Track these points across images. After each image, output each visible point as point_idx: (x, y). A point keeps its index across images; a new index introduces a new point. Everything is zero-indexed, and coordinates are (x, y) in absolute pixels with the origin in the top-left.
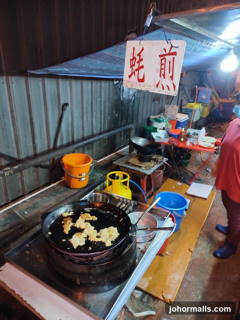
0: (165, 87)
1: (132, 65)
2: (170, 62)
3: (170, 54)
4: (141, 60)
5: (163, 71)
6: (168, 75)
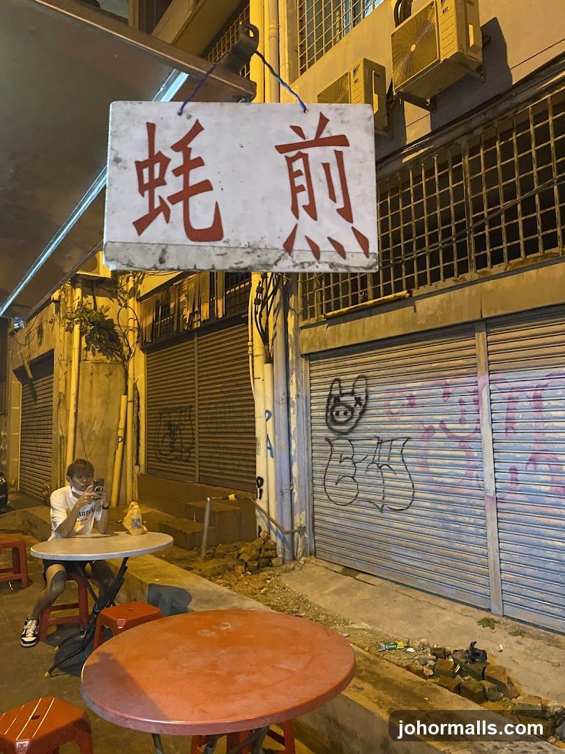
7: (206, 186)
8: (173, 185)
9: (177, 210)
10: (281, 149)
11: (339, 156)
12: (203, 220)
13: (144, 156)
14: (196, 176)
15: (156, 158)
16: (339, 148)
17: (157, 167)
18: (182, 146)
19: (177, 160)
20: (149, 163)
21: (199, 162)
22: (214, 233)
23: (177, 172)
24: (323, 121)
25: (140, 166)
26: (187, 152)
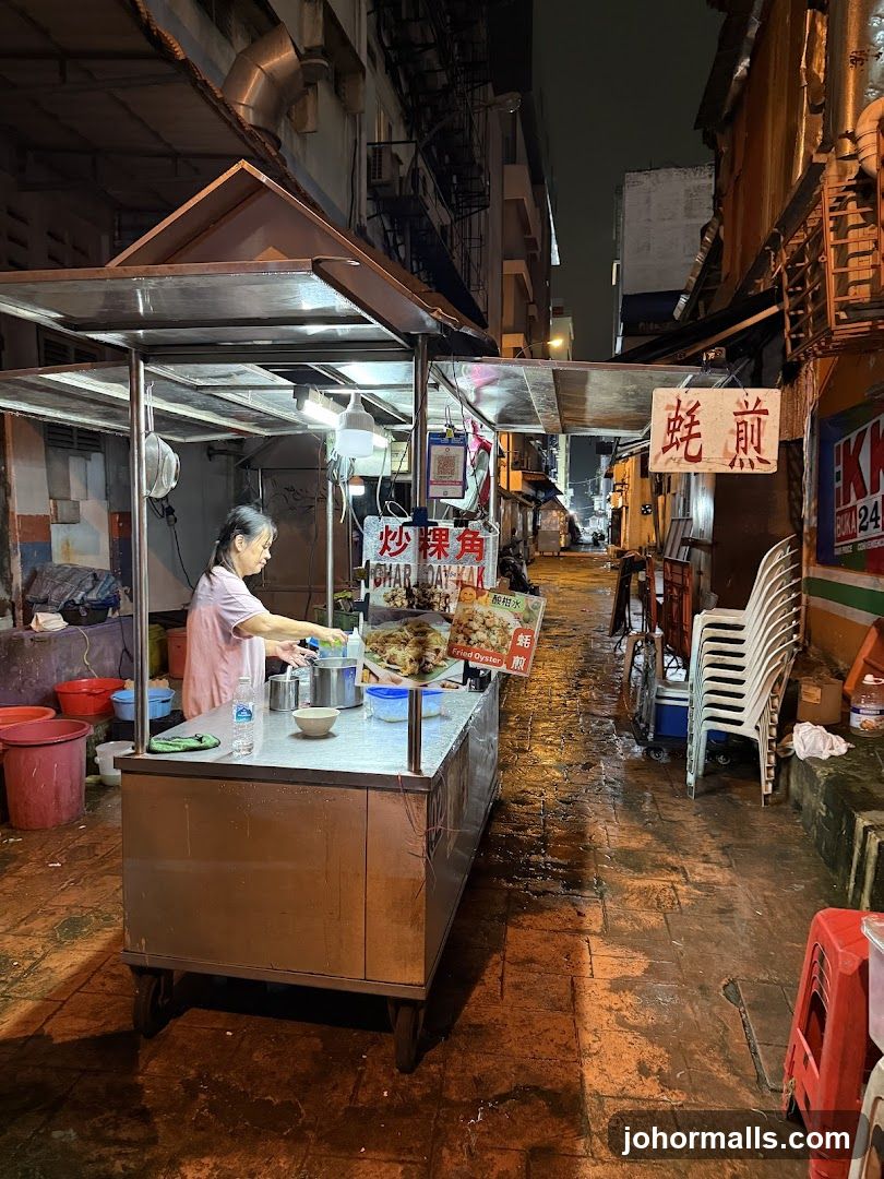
1: (671, 428)
4: (694, 423)
7: (698, 435)
8: (683, 432)
12: (693, 452)
14: (695, 430)
15: (678, 417)
17: (678, 422)
18: (689, 413)
20: (674, 420)
21: (698, 423)
22: (697, 459)
23: (686, 426)
24: (758, 401)
25: (670, 421)
26: (693, 417)
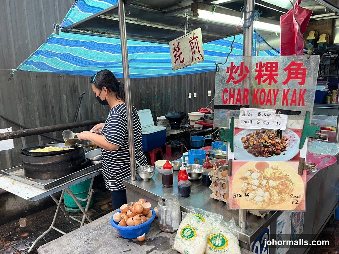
0: (197, 59)
2: (195, 43)
3: (194, 39)
5: (193, 50)
6: (196, 50)
9: (178, 58)
10: (189, 42)
11: (197, 40)
13: (174, 51)
16: (196, 39)
19: (177, 49)
